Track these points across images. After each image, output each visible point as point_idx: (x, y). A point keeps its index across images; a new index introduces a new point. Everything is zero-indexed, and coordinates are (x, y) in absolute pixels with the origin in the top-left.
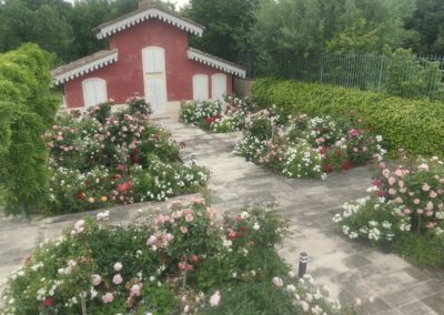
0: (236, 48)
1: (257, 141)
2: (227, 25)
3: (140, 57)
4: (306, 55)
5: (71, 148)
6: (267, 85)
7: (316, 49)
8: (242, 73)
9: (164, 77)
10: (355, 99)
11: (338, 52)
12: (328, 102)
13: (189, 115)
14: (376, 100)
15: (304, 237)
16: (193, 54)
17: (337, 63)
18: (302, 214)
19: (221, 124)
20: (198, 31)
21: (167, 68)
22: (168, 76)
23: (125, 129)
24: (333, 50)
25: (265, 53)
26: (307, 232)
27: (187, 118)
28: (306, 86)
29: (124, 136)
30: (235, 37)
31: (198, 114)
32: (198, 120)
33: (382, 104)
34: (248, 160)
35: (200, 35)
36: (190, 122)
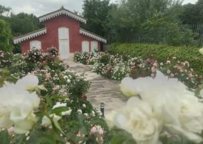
0: (103, 30)
1: (103, 65)
2: (99, 20)
3: (57, 32)
4: (132, 30)
5: (7, 61)
6: (116, 46)
7: (136, 27)
8: (105, 41)
9: (68, 41)
10: (152, 48)
11: (146, 28)
12: (141, 51)
13: (78, 58)
14: (162, 48)
15: (111, 101)
16: (82, 31)
17: (145, 33)
18: (114, 93)
19: (91, 61)
20: (85, 21)
21: (70, 38)
22: (70, 41)
23: (35, 54)
24: (144, 27)
25: (114, 30)
26: (113, 99)
27: (77, 59)
28: (132, 45)
29: (35, 57)
30: (103, 25)
31: (82, 57)
32: (81, 60)
33: (164, 49)
34: (98, 74)
35: (85, 23)
36: (78, 61)
